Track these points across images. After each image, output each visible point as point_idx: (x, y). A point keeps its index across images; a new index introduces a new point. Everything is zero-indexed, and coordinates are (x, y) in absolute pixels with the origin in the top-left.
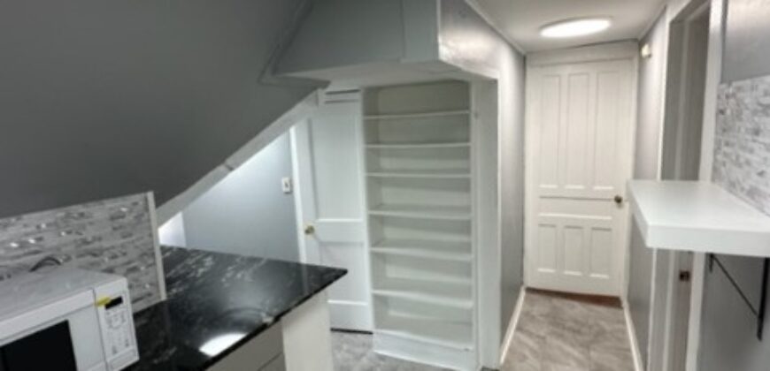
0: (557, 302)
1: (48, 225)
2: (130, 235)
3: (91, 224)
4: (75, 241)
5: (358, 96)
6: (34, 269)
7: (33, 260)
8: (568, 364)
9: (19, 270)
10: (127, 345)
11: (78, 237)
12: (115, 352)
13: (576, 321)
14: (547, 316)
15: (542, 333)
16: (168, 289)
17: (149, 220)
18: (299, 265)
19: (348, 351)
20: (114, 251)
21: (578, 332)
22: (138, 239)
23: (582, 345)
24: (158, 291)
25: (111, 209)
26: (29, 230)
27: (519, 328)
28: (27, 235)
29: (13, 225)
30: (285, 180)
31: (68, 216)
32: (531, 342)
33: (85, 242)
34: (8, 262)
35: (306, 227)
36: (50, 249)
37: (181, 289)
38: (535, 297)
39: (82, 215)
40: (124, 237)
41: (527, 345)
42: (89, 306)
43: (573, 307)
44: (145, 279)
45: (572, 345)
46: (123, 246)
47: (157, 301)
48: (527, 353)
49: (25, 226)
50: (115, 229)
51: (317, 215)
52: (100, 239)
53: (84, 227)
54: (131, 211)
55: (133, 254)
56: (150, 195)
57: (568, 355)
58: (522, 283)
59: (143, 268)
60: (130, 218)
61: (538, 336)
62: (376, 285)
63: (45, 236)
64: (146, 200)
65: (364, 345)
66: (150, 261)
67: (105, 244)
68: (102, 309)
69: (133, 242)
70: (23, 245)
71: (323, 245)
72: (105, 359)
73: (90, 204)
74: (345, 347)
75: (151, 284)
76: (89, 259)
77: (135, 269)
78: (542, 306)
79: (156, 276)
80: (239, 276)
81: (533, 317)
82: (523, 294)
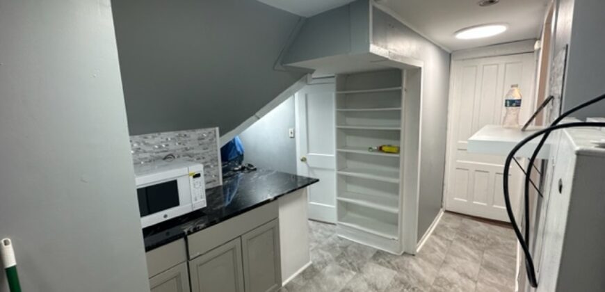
0: (466, 221)
1: (172, 139)
2: (207, 149)
3: (190, 140)
4: (182, 149)
5: (333, 80)
6: (165, 158)
7: (164, 155)
8: (465, 259)
9: (158, 158)
10: (202, 198)
11: (184, 147)
12: (196, 200)
13: (478, 235)
14: (457, 228)
15: (450, 239)
16: (224, 181)
17: (216, 142)
18: (296, 177)
19: (322, 233)
20: (200, 156)
21: (478, 241)
22: (211, 151)
23: (479, 249)
24: (219, 179)
25: (199, 134)
26: (162, 140)
27: (435, 233)
28: (162, 142)
29: (156, 137)
30: (291, 130)
31: (180, 136)
32: (441, 243)
33: (186, 149)
34: (154, 154)
35: (301, 158)
36: (172, 150)
37: (230, 181)
38: (451, 216)
39: (185, 135)
40: (204, 149)
41: (437, 244)
42: (186, 175)
43: (478, 225)
44: (213, 172)
45: (471, 248)
46: (203, 154)
47: (217, 185)
48: (437, 248)
49: (162, 138)
50: (200, 145)
51: (308, 152)
52: (193, 149)
53: (186, 141)
54: (208, 136)
55: (208, 159)
56: (217, 129)
57: (467, 253)
58: (442, 207)
59: (212, 166)
60: (206, 140)
61: (447, 240)
62: (339, 194)
63: (170, 144)
64: (215, 131)
65: (331, 231)
66: (216, 164)
67: (195, 152)
68: (191, 177)
69: (207, 152)
70: (160, 147)
71: (311, 169)
72: (191, 202)
73: (190, 131)
74: (320, 230)
75: (216, 176)
76: (187, 157)
77: (208, 167)
78: (455, 222)
79: (218, 172)
80: (260, 178)
81: (447, 228)
82: (442, 213)
